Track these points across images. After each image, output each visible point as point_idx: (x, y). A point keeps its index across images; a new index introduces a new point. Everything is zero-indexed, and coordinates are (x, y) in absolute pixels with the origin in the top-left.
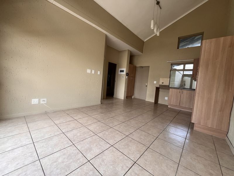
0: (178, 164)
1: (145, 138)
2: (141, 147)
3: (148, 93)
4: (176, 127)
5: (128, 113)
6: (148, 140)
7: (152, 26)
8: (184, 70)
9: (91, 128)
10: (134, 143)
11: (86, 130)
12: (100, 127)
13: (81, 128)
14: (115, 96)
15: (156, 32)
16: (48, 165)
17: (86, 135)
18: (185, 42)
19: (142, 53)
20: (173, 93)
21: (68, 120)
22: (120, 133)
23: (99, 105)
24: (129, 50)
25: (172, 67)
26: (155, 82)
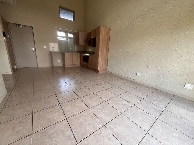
16: (147, 124)
26: (45, 47)
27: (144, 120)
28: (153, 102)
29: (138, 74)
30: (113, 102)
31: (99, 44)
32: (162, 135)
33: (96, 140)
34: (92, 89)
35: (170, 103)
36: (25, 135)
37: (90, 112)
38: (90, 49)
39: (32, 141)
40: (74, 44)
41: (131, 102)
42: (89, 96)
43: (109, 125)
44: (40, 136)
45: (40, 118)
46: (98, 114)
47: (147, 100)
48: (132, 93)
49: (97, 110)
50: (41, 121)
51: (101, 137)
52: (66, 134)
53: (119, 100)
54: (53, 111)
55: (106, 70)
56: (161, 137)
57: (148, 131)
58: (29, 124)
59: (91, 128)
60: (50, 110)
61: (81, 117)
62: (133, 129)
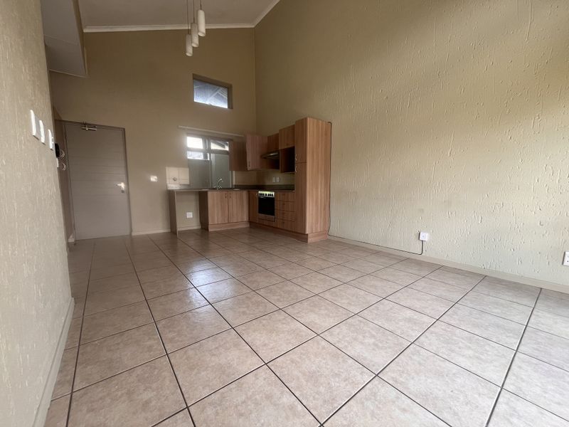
16: (494, 366)
26: (153, 179)
27: (483, 357)
28: (488, 309)
29: (425, 236)
30: (377, 314)
31: (306, 162)
32: (546, 393)
33: (368, 413)
34: (305, 284)
35: (535, 310)
36: (168, 411)
37: (324, 343)
38: (274, 179)
39: (194, 424)
40: (231, 169)
41: (428, 311)
42: (305, 304)
43: (389, 373)
44: (210, 411)
45: (193, 365)
46: (350, 348)
47: (471, 305)
48: (420, 288)
49: (341, 337)
50: (200, 373)
51: (381, 406)
52: (281, 402)
53: (391, 309)
54: (220, 346)
55: (326, 232)
56: (545, 397)
57: (503, 385)
58: (167, 382)
59: (344, 384)
60: (210, 344)
61: (304, 357)
62: (459, 381)
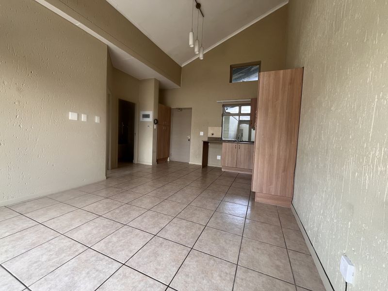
0: (236, 266)
1: (188, 231)
2: (180, 252)
3: (192, 151)
4: (232, 201)
5: (158, 190)
6: (191, 234)
7: (191, 42)
8: (240, 114)
9: (78, 235)
10: (168, 247)
11: (66, 242)
12: (100, 230)
13: (53, 241)
14: (135, 161)
15: (197, 53)
17: (64, 255)
18: (239, 74)
19: (180, 86)
20: (227, 150)
21: (20, 228)
22: (141, 233)
23: (103, 181)
24: (155, 80)
25: (224, 110)
